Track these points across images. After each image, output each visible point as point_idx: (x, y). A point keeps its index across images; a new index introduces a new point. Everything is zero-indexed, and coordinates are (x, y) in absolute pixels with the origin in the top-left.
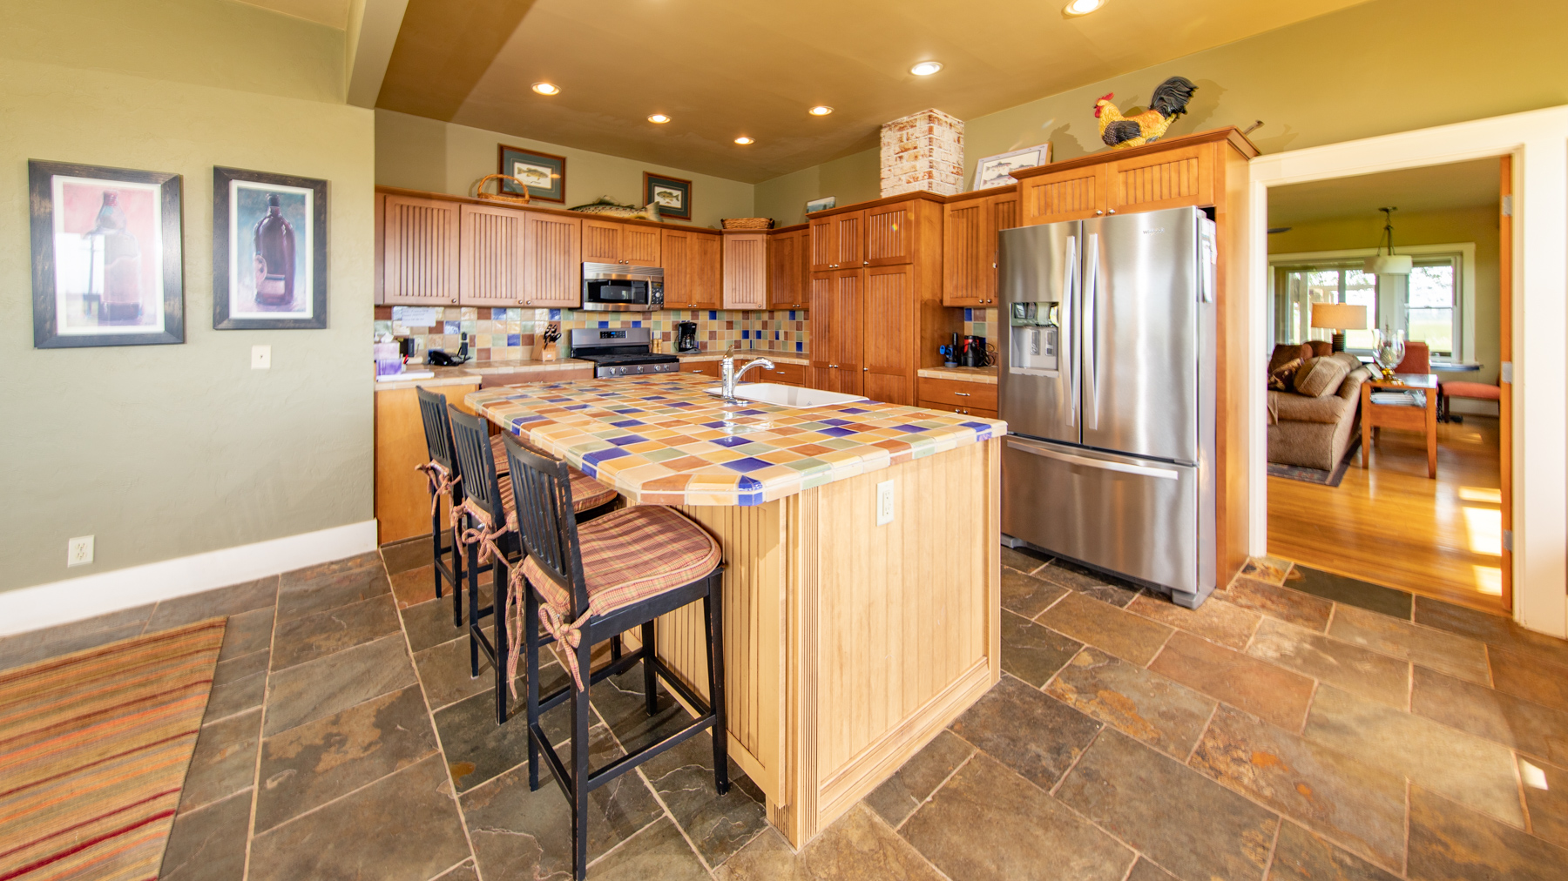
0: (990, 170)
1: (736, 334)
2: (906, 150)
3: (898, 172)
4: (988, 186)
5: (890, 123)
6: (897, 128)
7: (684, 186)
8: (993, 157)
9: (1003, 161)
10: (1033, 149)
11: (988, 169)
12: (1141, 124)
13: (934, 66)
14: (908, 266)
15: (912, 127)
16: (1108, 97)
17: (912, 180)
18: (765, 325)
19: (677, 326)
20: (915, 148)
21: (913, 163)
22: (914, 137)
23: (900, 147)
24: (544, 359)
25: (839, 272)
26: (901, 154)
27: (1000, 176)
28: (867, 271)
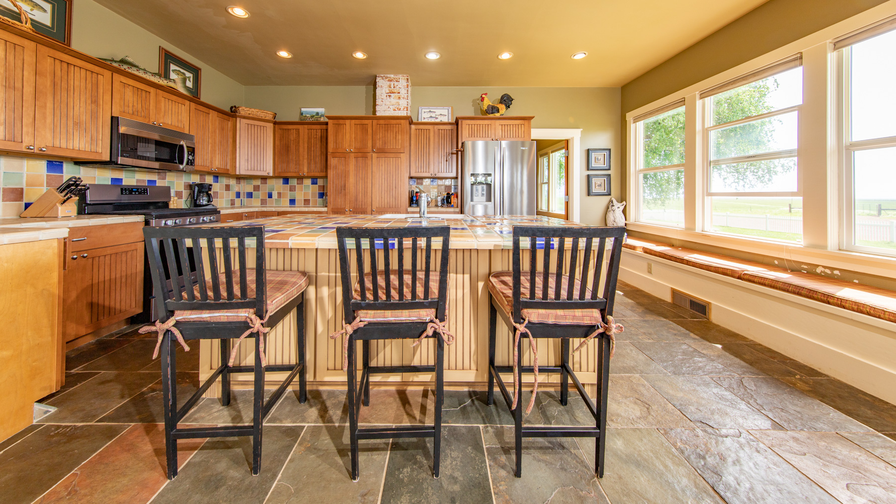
0: (426, 113)
1: (232, 195)
2: (393, 93)
3: (388, 103)
4: (426, 121)
5: (382, 75)
6: (388, 79)
7: (196, 71)
8: (427, 108)
9: (432, 110)
10: (445, 108)
11: (425, 112)
12: (500, 108)
13: (437, 55)
14: (402, 154)
15: (397, 81)
16: (486, 94)
17: (397, 109)
18: (257, 188)
19: (191, 187)
20: (399, 93)
21: (398, 101)
22: (398, 87)
23: (389, 90)
24: (60, 215)
25: (353, 154)
26: (389, 94)
27: (431, 117)
28: (374, 155)
